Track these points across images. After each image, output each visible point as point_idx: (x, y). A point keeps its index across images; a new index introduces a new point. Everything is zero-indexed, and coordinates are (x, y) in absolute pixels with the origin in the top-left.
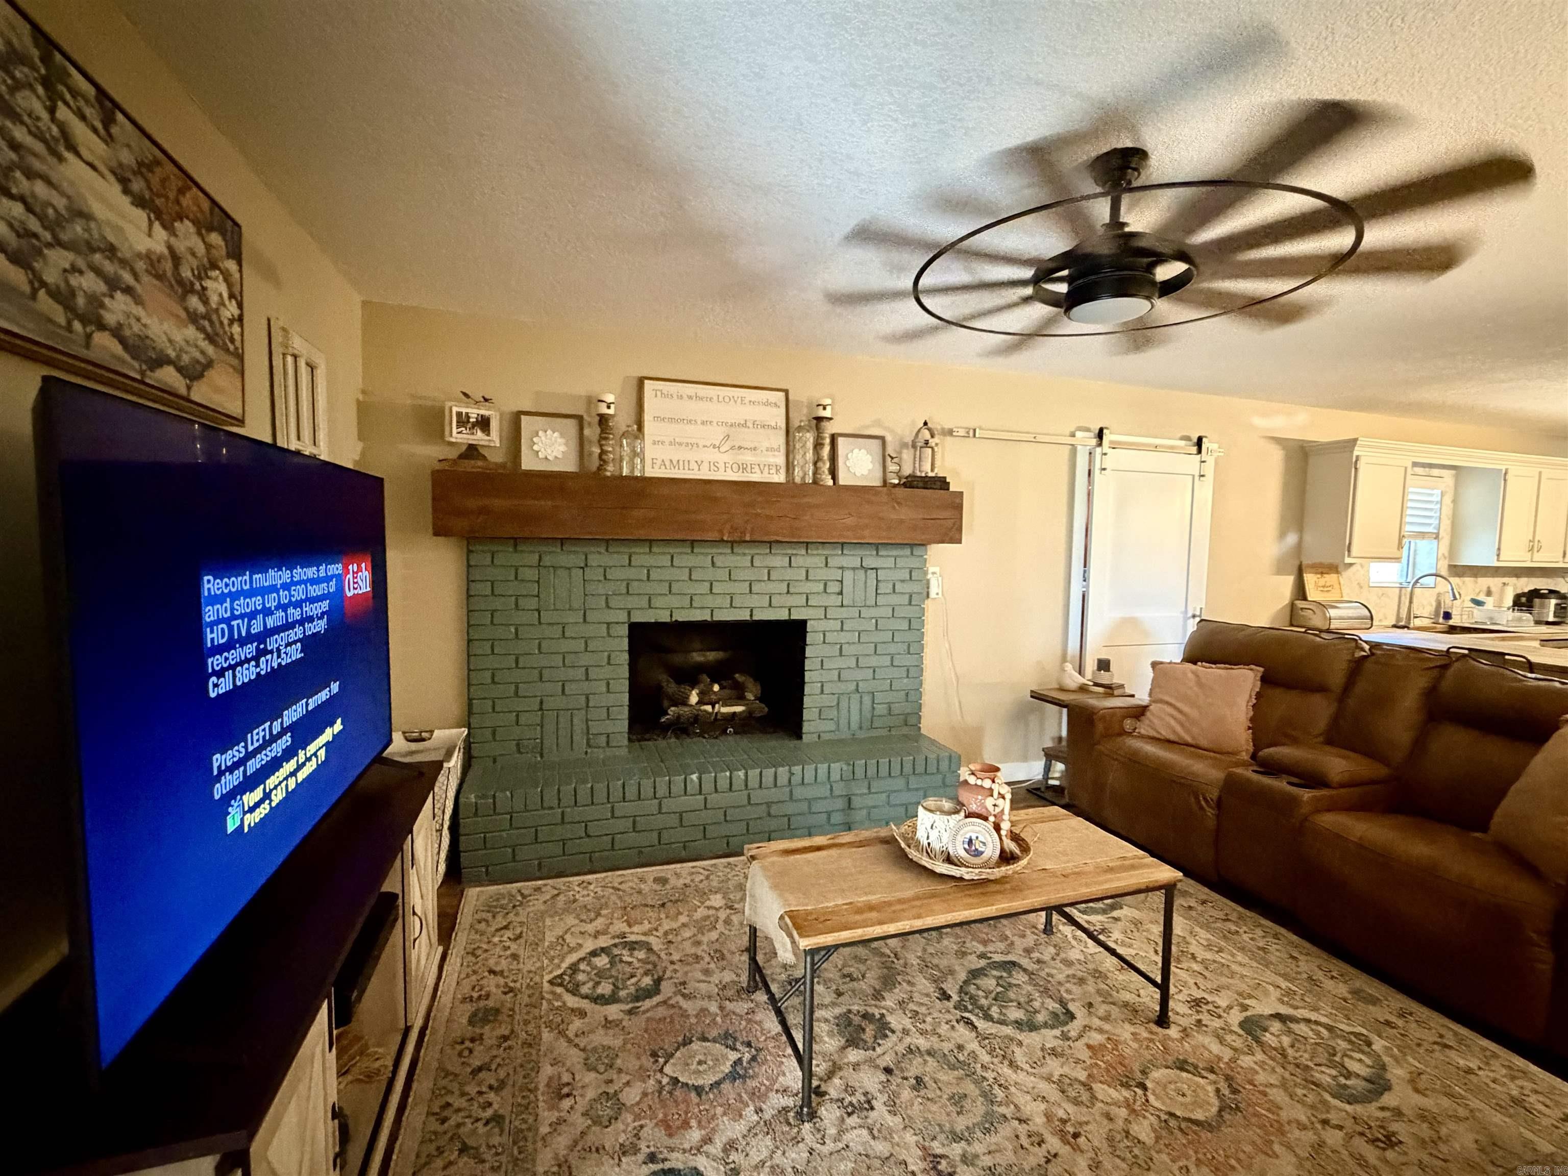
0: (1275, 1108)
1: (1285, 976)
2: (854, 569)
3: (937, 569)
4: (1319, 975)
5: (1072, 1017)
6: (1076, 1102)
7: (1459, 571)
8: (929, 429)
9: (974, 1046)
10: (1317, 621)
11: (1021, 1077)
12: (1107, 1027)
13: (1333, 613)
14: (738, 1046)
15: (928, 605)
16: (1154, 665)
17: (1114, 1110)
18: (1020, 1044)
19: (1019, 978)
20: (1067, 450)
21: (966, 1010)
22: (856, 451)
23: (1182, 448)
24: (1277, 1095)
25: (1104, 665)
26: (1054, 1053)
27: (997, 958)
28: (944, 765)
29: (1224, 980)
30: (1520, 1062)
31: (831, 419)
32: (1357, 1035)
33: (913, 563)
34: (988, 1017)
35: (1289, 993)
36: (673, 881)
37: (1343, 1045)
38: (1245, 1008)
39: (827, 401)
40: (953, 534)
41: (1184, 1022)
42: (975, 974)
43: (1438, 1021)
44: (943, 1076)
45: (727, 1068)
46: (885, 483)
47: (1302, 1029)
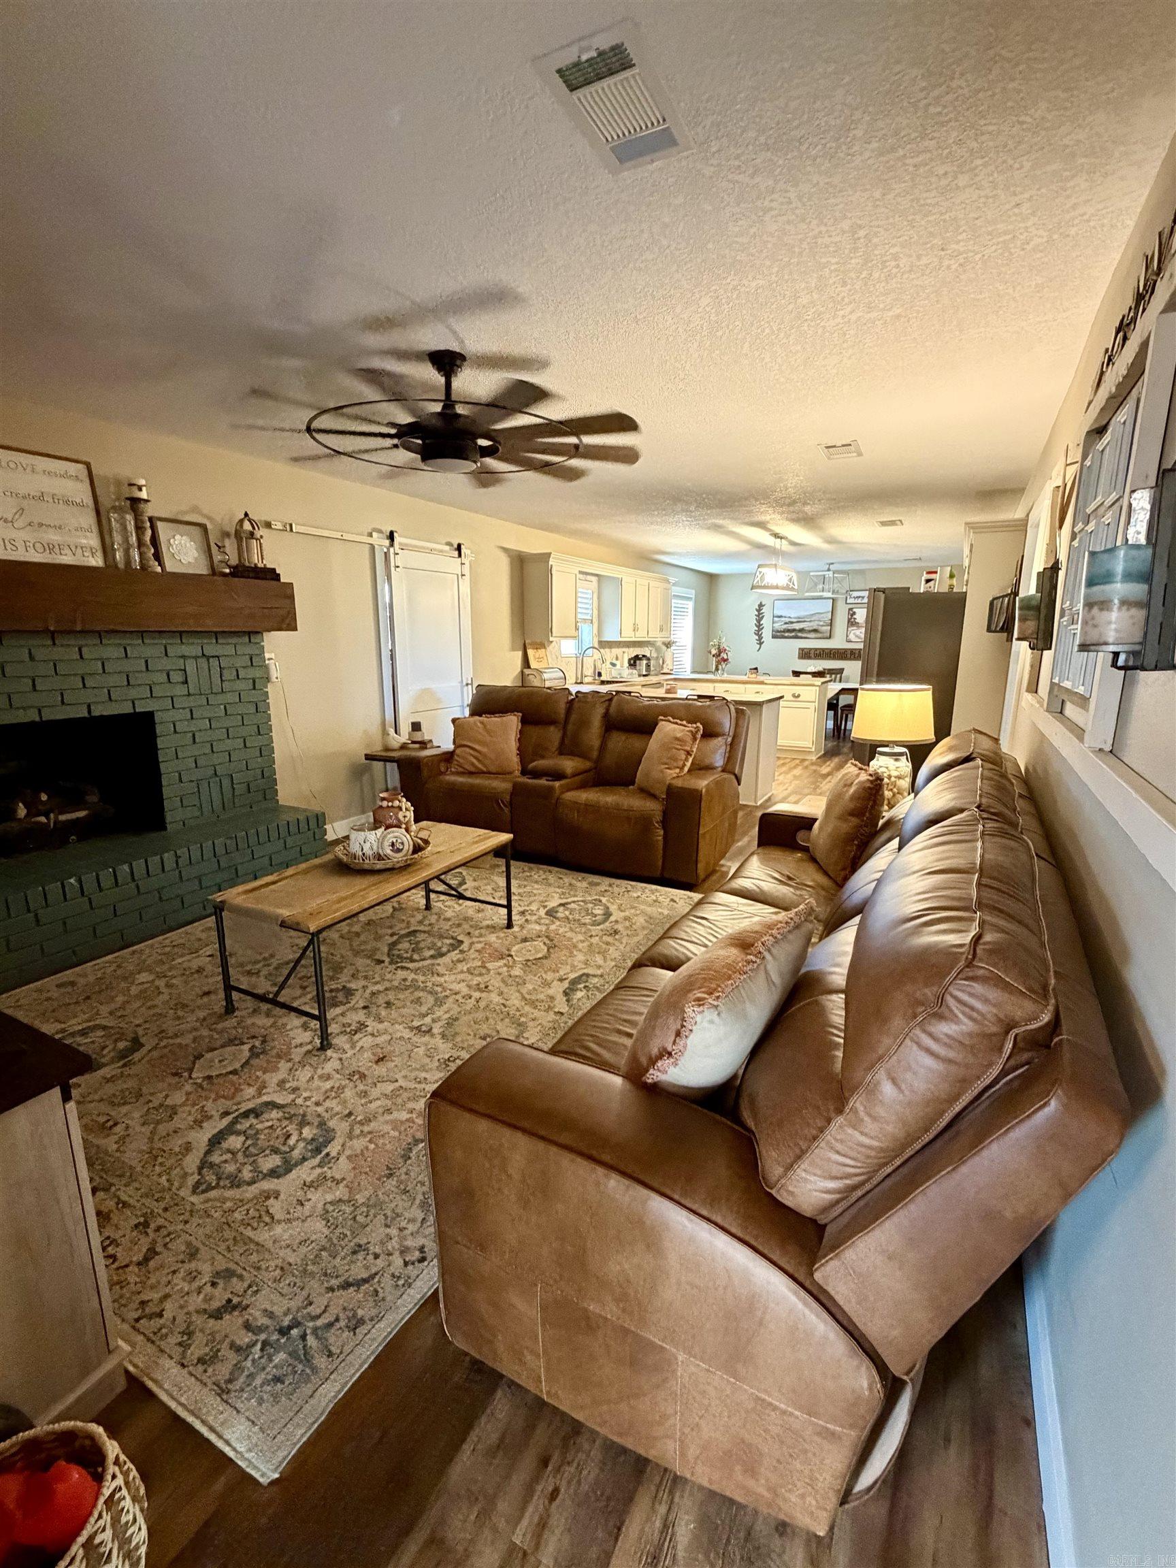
0: (570, 939)
1: (559, 887)
2: (196, 658)
3: (272, 656)
4: (574, 882)
5: (461, 942)
6: (481, 975)
7: (604, 644)
8: (249, 520)
9: (413, 976)
10: (536, 682)
11: (447, 978)
12: (481, 939)
13: (546, 676)
14: (245, 1041)
15: (270, 689)
16: (454, 721)
17: (500, 970)
18: (439, 965)
19: (421, 937)
20: (367, 548)
21: (397, 962)
22: (178, 537)
23: (446, 552)
24: (569, 934)
25: (416, 727)
26: (459, 961)
27: (403, 932)
28: (313, 824)
29: (532, 899)
30: (654, 887)
31: (147, 501)
32: (595, 900)
33: (249, 650)
34: (412, 961)
35: (563, 893)
36: (82, 981)
37: (590, 906)
38: (545, 907)
39: (142, 482)
40: (288, 622)
41: (520, 922)
42: (393, 945)
43: (624, 883)
44: (401, 996)
45: (247, 1054)
46: (214, 572)
47: (573, 906)
